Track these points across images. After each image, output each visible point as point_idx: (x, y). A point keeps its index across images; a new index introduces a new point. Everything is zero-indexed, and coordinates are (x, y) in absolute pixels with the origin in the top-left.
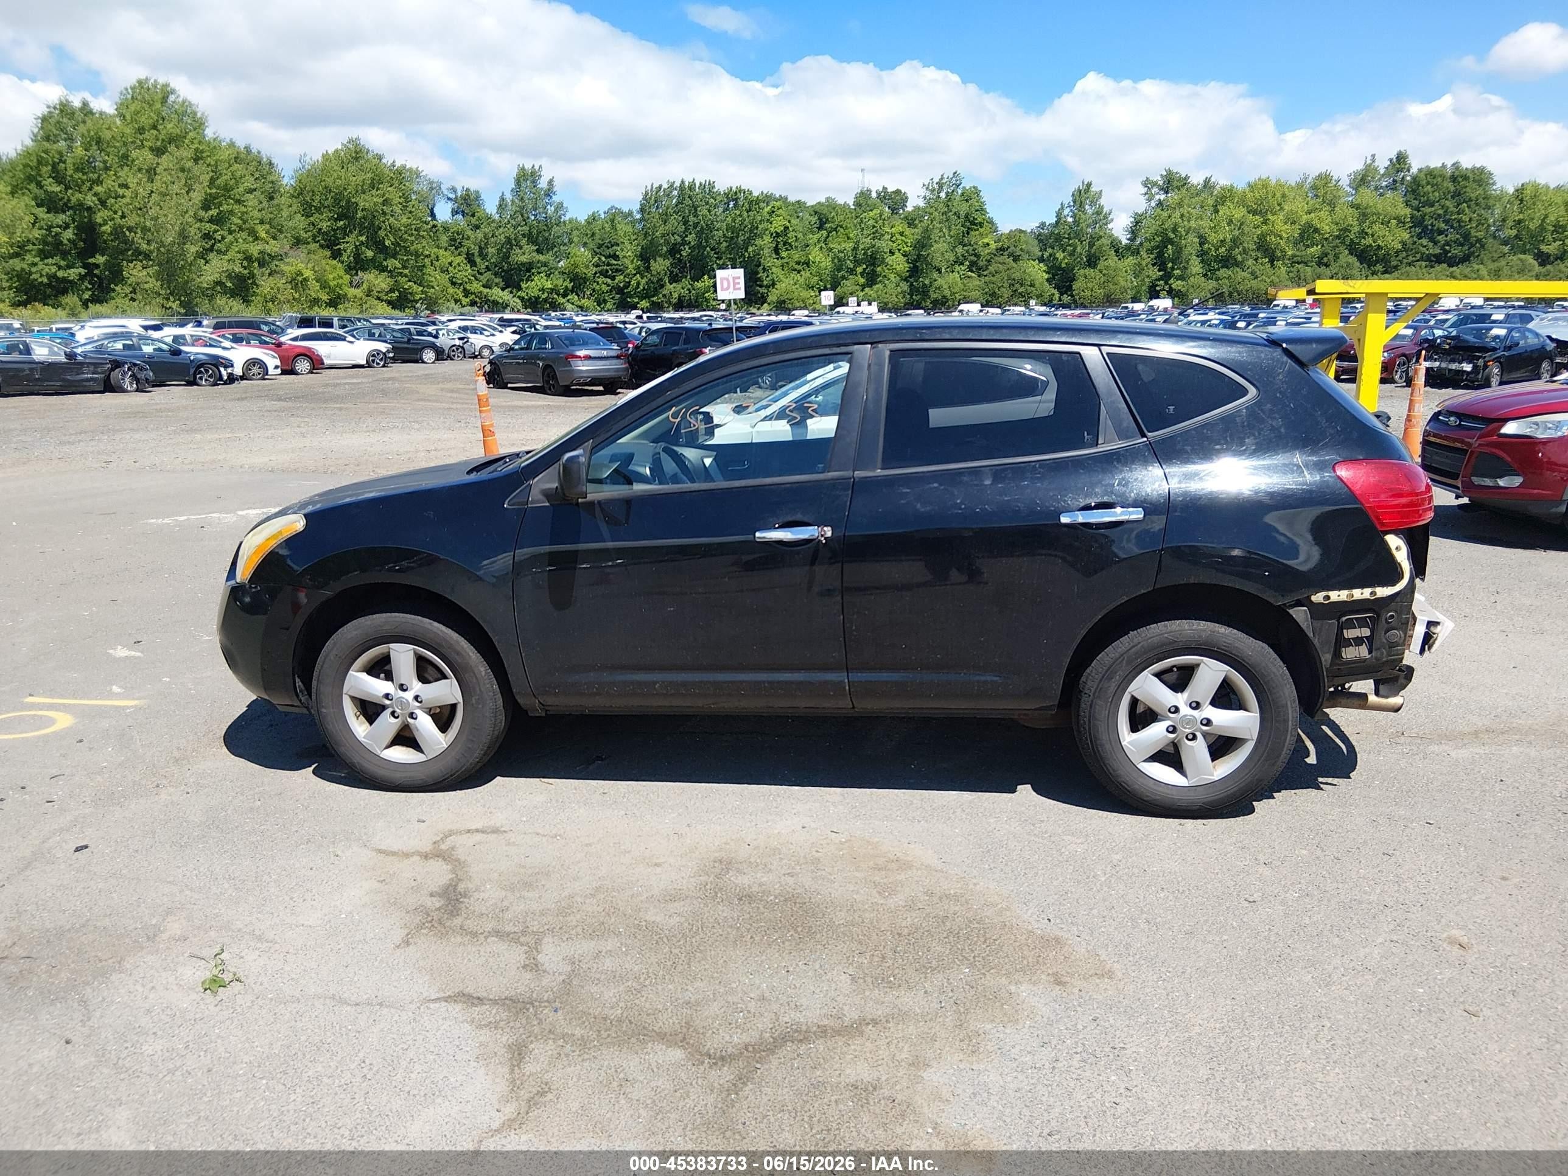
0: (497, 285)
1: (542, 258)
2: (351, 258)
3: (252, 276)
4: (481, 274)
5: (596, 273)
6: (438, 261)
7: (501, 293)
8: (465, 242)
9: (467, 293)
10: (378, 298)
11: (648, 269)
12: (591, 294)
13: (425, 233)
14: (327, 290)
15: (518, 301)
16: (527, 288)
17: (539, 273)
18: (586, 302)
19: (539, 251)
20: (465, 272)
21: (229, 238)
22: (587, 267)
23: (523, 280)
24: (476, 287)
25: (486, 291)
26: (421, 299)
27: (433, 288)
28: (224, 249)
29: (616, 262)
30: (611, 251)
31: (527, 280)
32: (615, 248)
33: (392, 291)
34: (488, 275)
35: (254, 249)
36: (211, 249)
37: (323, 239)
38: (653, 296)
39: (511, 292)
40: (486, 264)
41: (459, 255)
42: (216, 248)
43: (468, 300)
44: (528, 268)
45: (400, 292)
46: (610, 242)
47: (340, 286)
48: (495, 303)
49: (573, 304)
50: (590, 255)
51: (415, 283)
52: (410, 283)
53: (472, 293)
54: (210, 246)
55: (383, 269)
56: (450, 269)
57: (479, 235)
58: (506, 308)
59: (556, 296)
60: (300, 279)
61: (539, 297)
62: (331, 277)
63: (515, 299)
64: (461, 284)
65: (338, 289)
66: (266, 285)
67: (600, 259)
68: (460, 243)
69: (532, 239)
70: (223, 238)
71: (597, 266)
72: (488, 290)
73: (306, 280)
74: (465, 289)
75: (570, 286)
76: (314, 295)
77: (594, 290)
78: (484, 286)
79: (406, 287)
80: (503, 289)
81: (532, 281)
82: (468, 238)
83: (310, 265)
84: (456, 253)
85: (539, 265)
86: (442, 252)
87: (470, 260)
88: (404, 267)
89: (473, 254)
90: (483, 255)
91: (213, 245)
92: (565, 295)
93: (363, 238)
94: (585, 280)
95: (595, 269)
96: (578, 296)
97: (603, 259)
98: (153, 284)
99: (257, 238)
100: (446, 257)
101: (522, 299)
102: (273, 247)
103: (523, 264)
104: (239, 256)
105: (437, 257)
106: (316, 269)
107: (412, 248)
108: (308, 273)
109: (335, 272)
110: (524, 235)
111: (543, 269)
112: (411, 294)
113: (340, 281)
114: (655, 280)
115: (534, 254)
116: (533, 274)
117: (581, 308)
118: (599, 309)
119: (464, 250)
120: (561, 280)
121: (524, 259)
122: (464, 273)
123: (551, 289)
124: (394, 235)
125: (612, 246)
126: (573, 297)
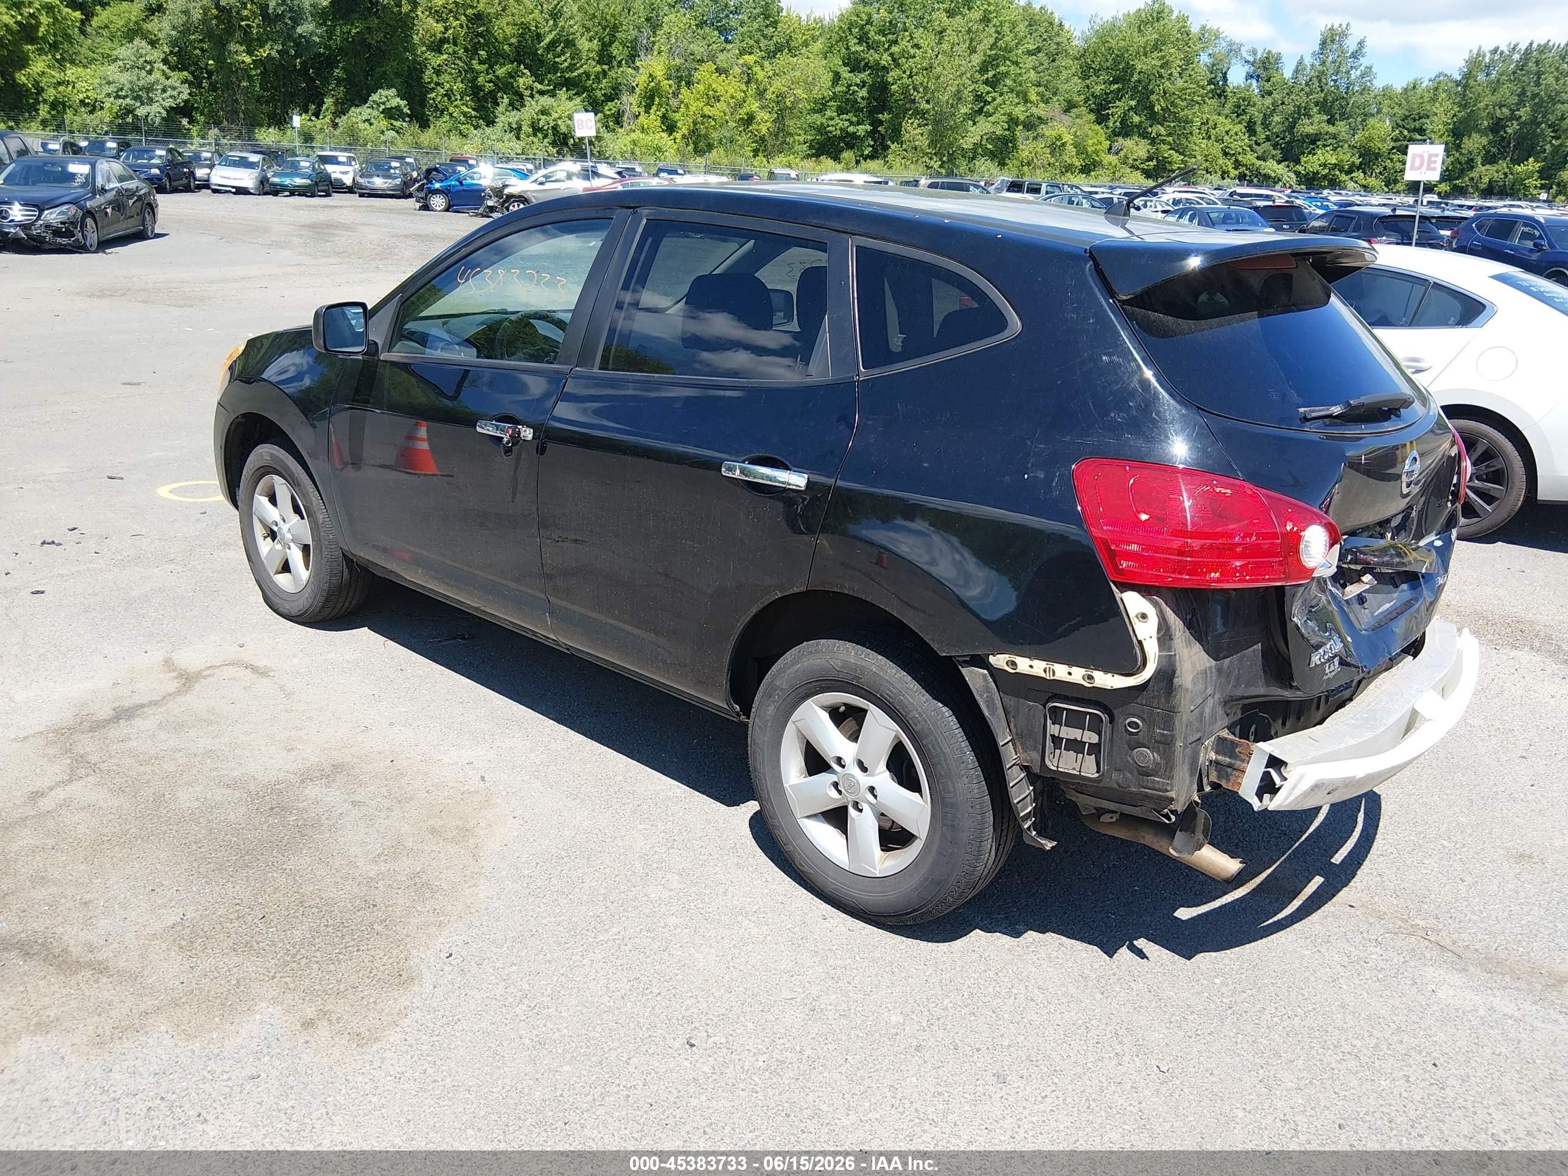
0: (1273, 157)
1: (1331, 129)
2: (1118, 124)
3: (1013, 140)
4: (1258, 144)
5: (1393, 148)
6: (1215, 128)
7: (1275, 166)
8: (1251, 110)
9: (1237, 164)
10: (1132, 167)
11: (1458, 147)
12: (1380, 173)
13: (1200, 98)
14: (1084, 156)
15: (1293, 176)
16: (1305, 162)
17: (1325, 146)
18: (1372, 181)
19: (1330, 122)
20: (1240, 141)
21: (999, 100)
22: (1384, 140)
23: (1304, 153)
24: (1250, 158)
25: (1259, 163)
26: (1179, 168)
27: (1195, 157)
28: (991, 111)
29: (1419, 137)
30: (1417, 124)
31: (1310, 153)
32: (1423, 120)
33: (1150, 159)
34: (1267, 146)
35: (1019, 112)
36: (980, 111)
37: (1094, 103)
38: (1458, 179)
39: (1288, 166)
40: (1267, 133)
41: (1240, 123)
42: (985, 110)
43: (1237, 172)
44: (1313, 141)
45: (1158, 161)
46: (1419, 113)
47: (1096, 152)
48: (1267, 177)
49: (1356, 182)
50: (1390, 128)
51: (1177, 151)
52: (1171, 152)
53: (1243, 165)
54: (981, 107)
55: (1145, 135)
56: (1226, 138)
57: (1268, 101)
58: (1278, 183)
59: (1337, 173)
60: (1059, 143)
61: (1318, 173)
62: (1091, 142)
63: (1290, 174)
64: (1234, 154)
65: (1094, 156)
66: (1026, 148)
67: (1401, 132)
68: (1243, 110)
69: (1324, 107)
70: (994, 99)
71: (1396, 140)
72: (1262, 162)
73: (1063, 145)
74: (1236, 160)
75: (1358, 161)
76: (1069, 161)
77: (1385, 169)
78: (1258, 158)
79: (1166, 155)
80: (1279, 162)
81: (1314, 154)
82: (1254, 105)
83: (1073, 130)
84: (1237, 121)
85: (1327, 137)
86: (1222, 119)
87: (1251, 129)
88: (1169, 135)
89: (1255, 123)
90: (1266, 125)
91: (983, 107)
92: (1349, 172)
93: (1133, 103)
94: (1377, 156)
95: (1392, 144)
96: (1365, 173)
97: (1406, 132)
98: (923, 142)
99: (1026, 101)
100: (1224, 124)
101: (1297, 173)
102: (1041, 110)
103: (1308, 136)
104: (1004, 118)
105: (1216, 124)
106: (1078, 134)
107: (1182, 114)
108: (1068, 138)
109: (1096, 137)
110: (1317, 104)
111: (1330, 141)
112: (1170, 163)
113: (1098, 147)
114: (1464, 159)
115: (1324, 125)
116: (1318, 147)
117: (1365, 187)
118: (1386, 190)
119: (1246, 118)
120: (1349, 155)
121: (1310, 130)
122: (1239, 143)
123: (1335, 164)
124: (1166, 100)
125: (1420, 118)
126: (1359, 175)
